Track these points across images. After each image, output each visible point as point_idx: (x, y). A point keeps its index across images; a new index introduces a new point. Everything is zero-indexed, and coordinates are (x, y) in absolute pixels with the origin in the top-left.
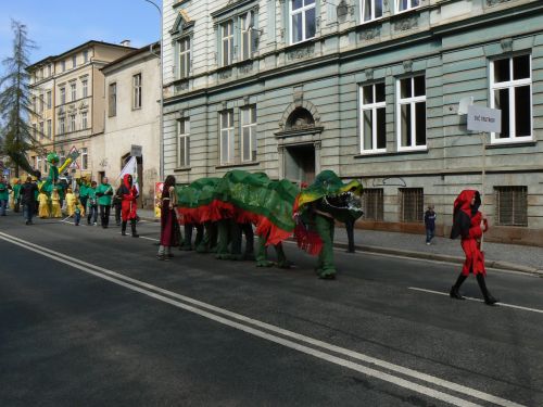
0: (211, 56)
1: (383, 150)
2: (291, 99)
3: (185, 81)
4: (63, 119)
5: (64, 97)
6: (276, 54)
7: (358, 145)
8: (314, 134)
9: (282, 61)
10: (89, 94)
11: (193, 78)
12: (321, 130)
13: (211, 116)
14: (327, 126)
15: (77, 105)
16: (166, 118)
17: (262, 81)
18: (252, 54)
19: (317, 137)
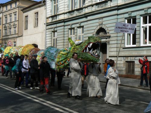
0: (66, 6)
1: (135, 46)
2: (98, 24)
3: (56, 16)
4: (6, 30)
5: (6, 21)
6: (92, 6)
7: (124, 43)
8: (106, 38)
9: (94, 9)
10: (17, 19)
11: (59, 15)
12: (109, 37)
13: (65, 30)
14: (112, 35)
15: (12, 24)
16: (48, 31)
17: (86, 17)
18: (83, 6)
19: (108, 40)
